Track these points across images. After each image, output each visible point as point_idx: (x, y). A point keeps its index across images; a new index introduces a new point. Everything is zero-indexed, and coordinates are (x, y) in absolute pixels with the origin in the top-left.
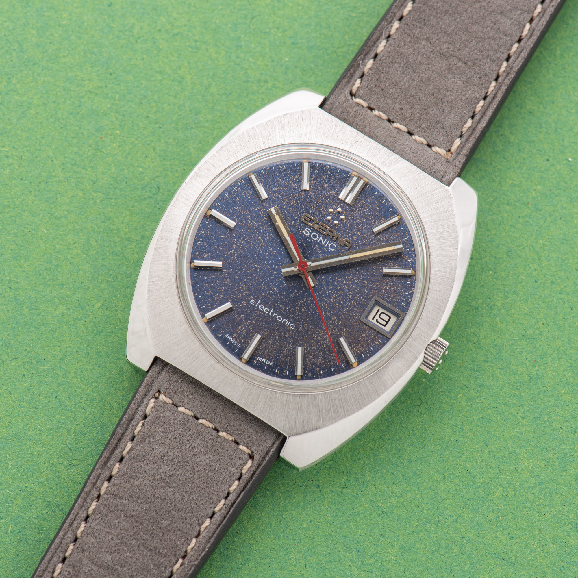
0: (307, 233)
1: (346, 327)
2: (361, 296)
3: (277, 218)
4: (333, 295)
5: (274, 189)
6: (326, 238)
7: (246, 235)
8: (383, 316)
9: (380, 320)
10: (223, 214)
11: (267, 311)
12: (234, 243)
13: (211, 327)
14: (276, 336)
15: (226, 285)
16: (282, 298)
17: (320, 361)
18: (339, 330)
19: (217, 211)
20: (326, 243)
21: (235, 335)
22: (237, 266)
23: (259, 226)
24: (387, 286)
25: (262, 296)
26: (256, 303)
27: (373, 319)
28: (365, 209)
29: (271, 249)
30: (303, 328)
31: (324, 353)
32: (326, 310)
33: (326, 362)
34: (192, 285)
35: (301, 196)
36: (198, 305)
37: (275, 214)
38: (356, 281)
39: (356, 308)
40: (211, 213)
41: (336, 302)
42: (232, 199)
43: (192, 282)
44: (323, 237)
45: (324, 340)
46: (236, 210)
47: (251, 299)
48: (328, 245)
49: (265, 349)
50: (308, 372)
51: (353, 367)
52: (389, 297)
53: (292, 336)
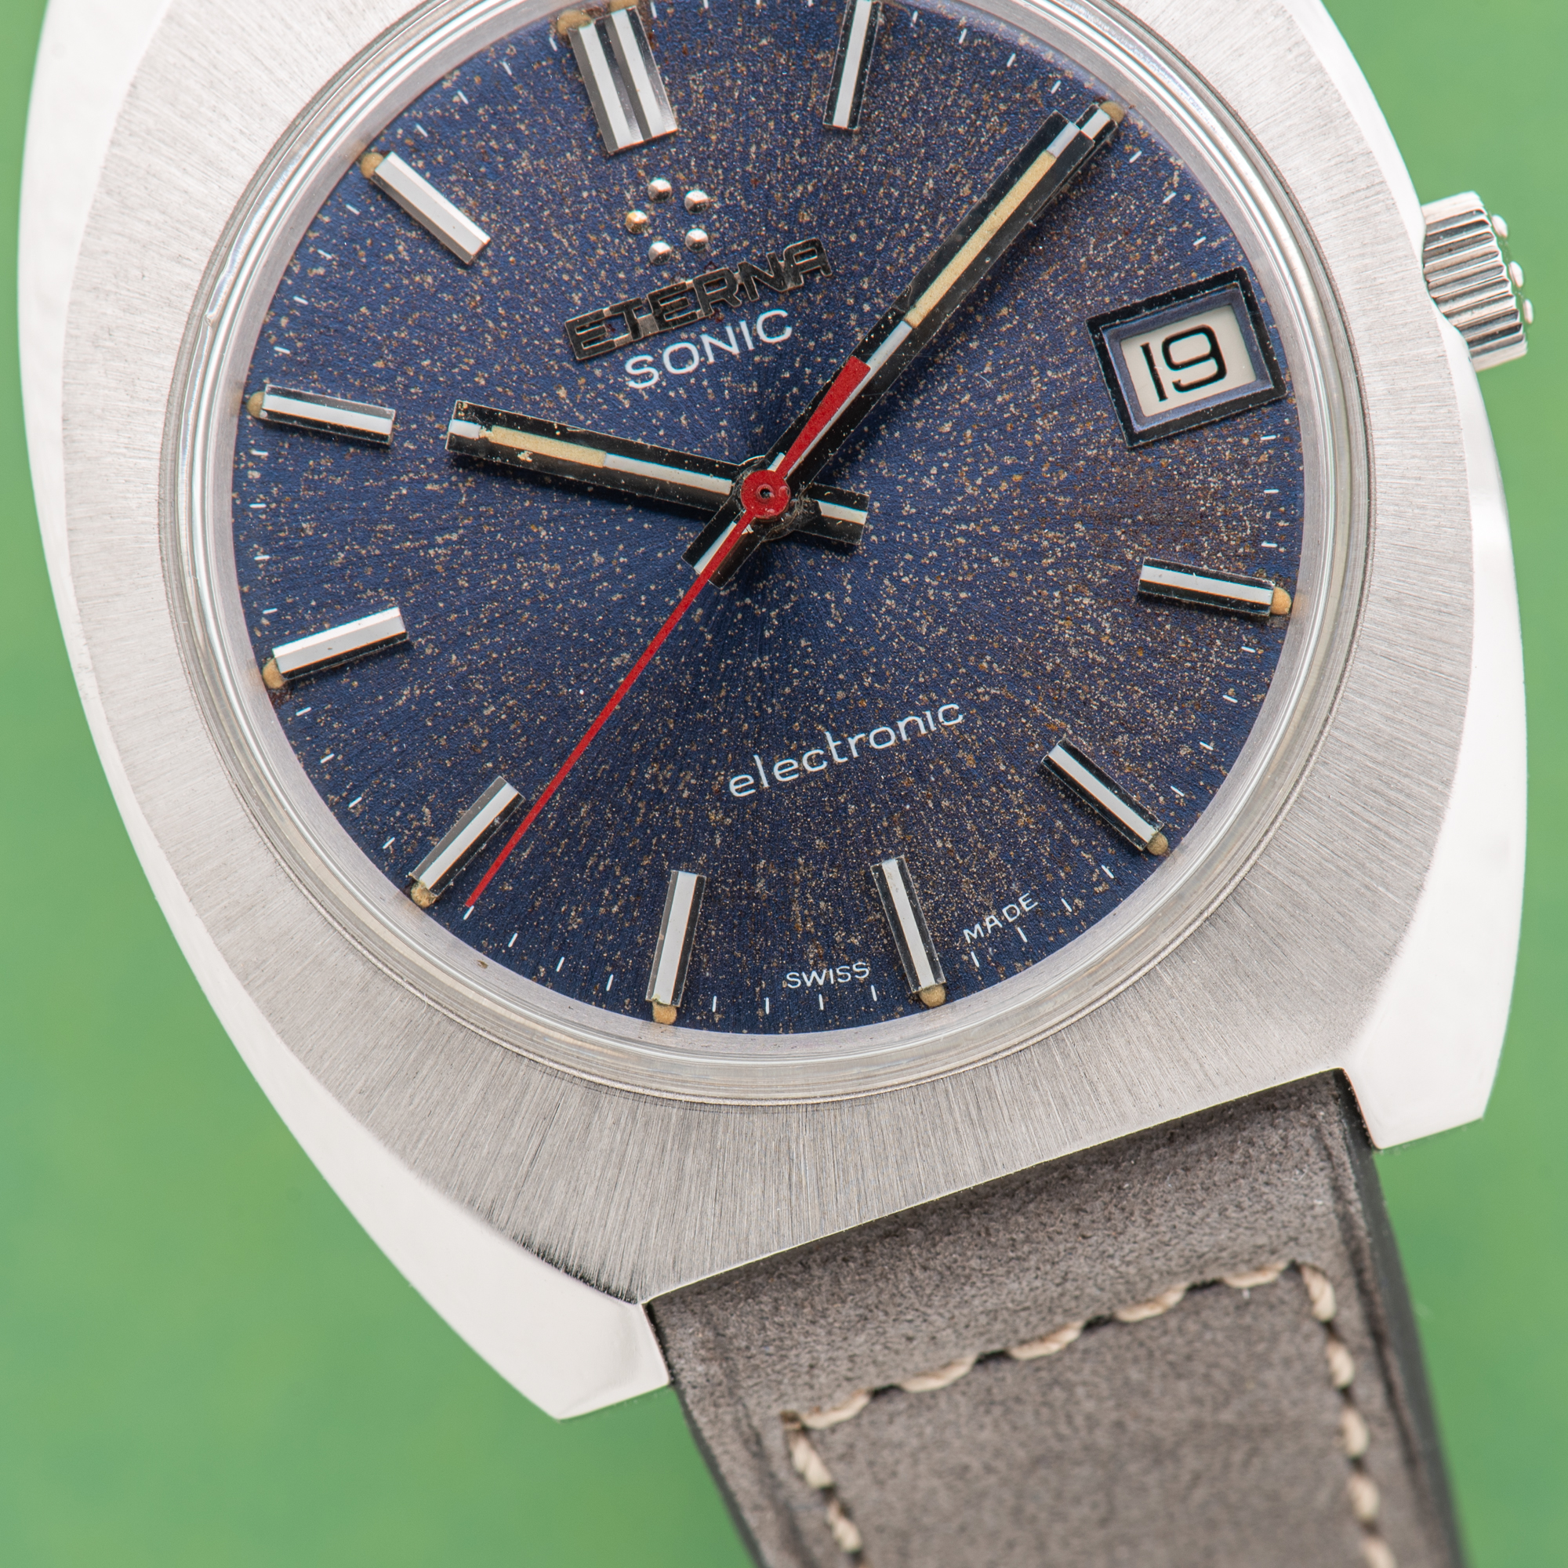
0: (646, 377)
1: (1112, 521)
2: (1042, 372)
3: (501, 436)
4: (954, 470)
5: (379, 364)
6: (721, 324)
7: (470, 604)
8: (1181, 351)
9: (1187, 376)
10: (320, 629)
11: (819, 760)
12: (463, 678)
13: (710, 1015)
14: (937, 804)
15: (595, 835)
16: (815, 671)
17: (1162, 718)
18: (1105, 556)
19: (294, 637)
20: (739, 337)
21: (812, 952)
22: (558, 733)
23: (476, 530)
24: (1084, 243)
25: (746, 735)
26: (757, 776)
27: (1162, 396)
28: (731, 89)
29: (598, 558)
30: (988, 678)
31: (1145, 679)
32: (990, 543)
33: (1185, 698)
34: (495, 955)
35: (487, 283)
36: (585, 996)
37: (485, 433)
38: (974, 345)
39: (1072, 426)
40: (286, 668)
41: (988, 481)
42: (290, 549)
43: (480, 949)
44: (709, 333)
45: (1097, 638)
46: (343, 567)
47: (726, 785)
48: (756, 338)
49: (956, 884)
50: (1166, 792)
51: (1286, 618)
52: (1131, 274)
53: (988, 747)
